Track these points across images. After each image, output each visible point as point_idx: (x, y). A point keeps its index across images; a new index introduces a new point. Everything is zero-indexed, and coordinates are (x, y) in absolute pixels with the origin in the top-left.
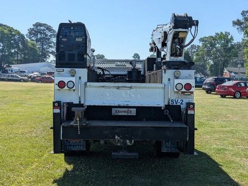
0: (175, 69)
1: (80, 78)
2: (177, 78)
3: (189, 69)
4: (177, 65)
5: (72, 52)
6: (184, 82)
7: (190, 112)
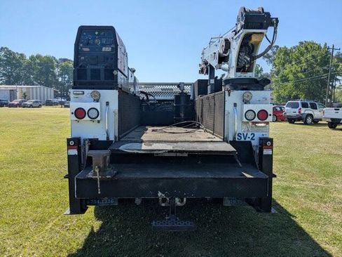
0: (243, 89)
1: (107, 104)
2: (246, 102)
3: (263, 89)
4: (245, 84)
5: (96, 67)
6: (257, 108)
7: (266, 152)
